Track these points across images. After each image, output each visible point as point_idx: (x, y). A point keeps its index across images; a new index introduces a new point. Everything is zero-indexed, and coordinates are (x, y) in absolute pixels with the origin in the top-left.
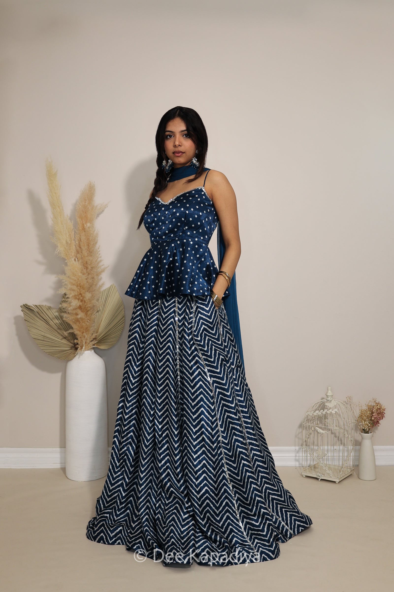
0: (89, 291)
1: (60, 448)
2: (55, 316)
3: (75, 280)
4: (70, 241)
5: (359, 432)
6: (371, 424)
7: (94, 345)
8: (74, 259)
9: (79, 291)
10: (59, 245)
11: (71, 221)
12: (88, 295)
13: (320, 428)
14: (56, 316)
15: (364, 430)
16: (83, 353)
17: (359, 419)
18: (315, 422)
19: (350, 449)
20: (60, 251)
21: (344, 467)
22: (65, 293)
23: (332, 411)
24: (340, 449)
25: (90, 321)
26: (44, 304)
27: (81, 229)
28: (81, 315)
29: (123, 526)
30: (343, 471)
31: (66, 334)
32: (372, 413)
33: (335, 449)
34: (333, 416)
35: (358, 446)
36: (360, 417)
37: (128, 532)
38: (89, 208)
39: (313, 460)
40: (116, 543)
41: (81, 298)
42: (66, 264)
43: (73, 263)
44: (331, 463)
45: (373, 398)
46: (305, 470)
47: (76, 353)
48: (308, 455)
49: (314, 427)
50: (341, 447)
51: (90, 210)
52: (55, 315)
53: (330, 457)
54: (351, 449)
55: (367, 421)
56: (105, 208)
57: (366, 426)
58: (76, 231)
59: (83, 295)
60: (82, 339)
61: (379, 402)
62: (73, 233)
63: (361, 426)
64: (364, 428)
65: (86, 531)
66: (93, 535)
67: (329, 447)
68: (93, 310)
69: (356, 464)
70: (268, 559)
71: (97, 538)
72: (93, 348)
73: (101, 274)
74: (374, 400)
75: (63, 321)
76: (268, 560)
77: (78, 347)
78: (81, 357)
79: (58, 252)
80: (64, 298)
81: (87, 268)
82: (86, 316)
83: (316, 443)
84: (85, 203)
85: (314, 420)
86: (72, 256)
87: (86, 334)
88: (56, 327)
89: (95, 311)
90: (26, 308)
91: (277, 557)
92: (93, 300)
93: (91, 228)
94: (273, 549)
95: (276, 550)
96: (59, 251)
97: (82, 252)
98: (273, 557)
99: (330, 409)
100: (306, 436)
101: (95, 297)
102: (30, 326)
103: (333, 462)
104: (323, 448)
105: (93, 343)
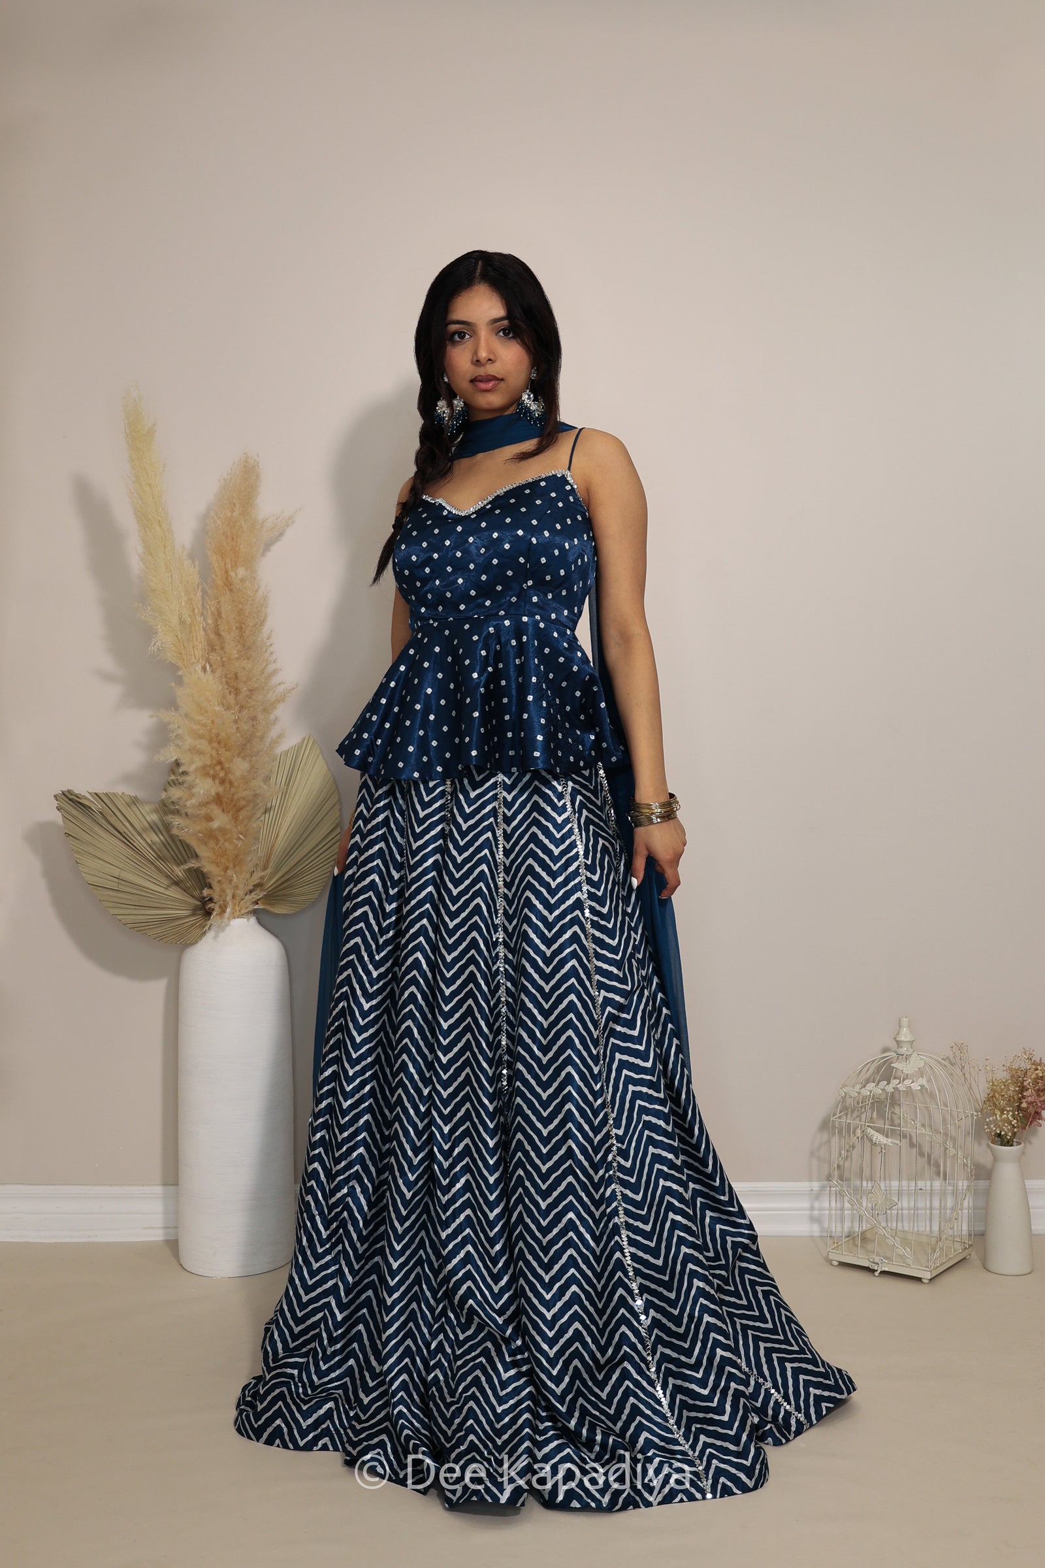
0: (242, 755)
1: (164, 1185)
2: (148, 822)
3: (205, 725)
4: (191, 618)
5: (985, 1142)
6: (1018, 1121)
7: (257, 904)
8: (200, 666)
9: (214, 753)
10: (159, 627)
11: (193, 562)
12: (240, 767)
13: (878, 1130)
14: (152, 825)
15: (999, 1135)
16: (227, 925)
17: (985, 1106)
18: (864, 1116)
19: (961, 1188)
20: (163, 645)
21: (944, 1237)
22: (176, 760)
23: (913, 1084)
24: (934, 1188)
25: (245, 836)
26: (120, 789)
27: (220, 583)
28: (221, 820)
29: (336, 1400)
30: (941, 1249)
31: (179, 871)
32: (1023, 1089)
33: (921, 1189)
34: (913, 1099)
35: (983, 1179)
36: (988, 1100)
37: (349, 1414)
38: (243, 525)
39: (861, 1217)
40: (317, 1445)
41: (222, 774)
42: (180, 681)
43: (199, 679)
44: (909, 1227)
45: (1024, 1049)
46: (837, 1247)
47: (206, 925)
48: (847, 1205)
49: (863, 1128)
50: (937, 1184)
51: (245, 531)
52: (149, 819)
53: (906, 1210)
54: (965, 1188)
55: (1008, 1111)
56: (288, 526)
57: (1006, 1125)
58: (208, 590)
59: (227, 766)
60: (223, 886)
61: (1041, 1060)
62: (199, 594)
63: (992, 1126)
64: (998, 1132)
65: (234, 1413)
66: (254, 1423)
67: (905, 1183)
68: (254, 808)
69: (976, 1229)
70: (735, 1490)
71: (266, 1431)
72: (255, 912)
73: (275, 708)
74: (1028, 1055)
75: (172, 837)
76: (736, 1494)
77: (213, 910)
78: (221, 934)
79: (158, 649)
80: (174, 773)
81: (237, 691)
82: (235, 822)
83: (867, 1172)
84: (233, 511)
85: (863, 1110)
86: (197, 658)
87: (235, 873)
88: (151, 851)
89: (259, 809)
90: (70, 800)
91: (761, 1486)
92: (254, 779)
93: (248, 582)
94: (748, 1463)
95: (758, 1467)
96: (159, 644)
97: (222, 648)
98: (750, 1484)
99: (907, 1079)
100: (840, 1154)
101: (260, 772)
102: (80, 850)
103: (914, 1224)
104: (886, 1187)
105: (254, 896)
